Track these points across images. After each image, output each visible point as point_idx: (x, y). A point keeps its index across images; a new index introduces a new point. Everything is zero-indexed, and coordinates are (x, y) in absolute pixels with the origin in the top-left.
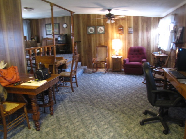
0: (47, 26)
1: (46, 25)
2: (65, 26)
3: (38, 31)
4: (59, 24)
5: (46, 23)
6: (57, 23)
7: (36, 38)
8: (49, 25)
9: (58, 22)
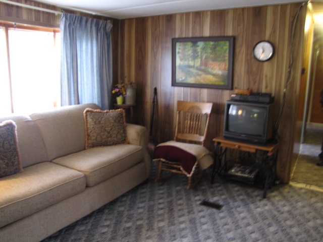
0: (179, 47)
1: (174, 41)
2: (263, 51)
3: (141, 66)
4: (233, 40)
5: (177, 36)
6: (224, 38)
7: (129, 93)
8: (189, 44)
9: (230, 32)
